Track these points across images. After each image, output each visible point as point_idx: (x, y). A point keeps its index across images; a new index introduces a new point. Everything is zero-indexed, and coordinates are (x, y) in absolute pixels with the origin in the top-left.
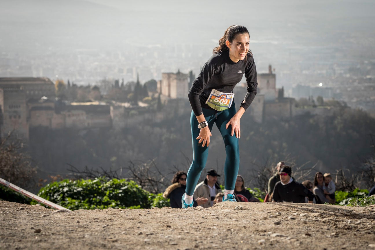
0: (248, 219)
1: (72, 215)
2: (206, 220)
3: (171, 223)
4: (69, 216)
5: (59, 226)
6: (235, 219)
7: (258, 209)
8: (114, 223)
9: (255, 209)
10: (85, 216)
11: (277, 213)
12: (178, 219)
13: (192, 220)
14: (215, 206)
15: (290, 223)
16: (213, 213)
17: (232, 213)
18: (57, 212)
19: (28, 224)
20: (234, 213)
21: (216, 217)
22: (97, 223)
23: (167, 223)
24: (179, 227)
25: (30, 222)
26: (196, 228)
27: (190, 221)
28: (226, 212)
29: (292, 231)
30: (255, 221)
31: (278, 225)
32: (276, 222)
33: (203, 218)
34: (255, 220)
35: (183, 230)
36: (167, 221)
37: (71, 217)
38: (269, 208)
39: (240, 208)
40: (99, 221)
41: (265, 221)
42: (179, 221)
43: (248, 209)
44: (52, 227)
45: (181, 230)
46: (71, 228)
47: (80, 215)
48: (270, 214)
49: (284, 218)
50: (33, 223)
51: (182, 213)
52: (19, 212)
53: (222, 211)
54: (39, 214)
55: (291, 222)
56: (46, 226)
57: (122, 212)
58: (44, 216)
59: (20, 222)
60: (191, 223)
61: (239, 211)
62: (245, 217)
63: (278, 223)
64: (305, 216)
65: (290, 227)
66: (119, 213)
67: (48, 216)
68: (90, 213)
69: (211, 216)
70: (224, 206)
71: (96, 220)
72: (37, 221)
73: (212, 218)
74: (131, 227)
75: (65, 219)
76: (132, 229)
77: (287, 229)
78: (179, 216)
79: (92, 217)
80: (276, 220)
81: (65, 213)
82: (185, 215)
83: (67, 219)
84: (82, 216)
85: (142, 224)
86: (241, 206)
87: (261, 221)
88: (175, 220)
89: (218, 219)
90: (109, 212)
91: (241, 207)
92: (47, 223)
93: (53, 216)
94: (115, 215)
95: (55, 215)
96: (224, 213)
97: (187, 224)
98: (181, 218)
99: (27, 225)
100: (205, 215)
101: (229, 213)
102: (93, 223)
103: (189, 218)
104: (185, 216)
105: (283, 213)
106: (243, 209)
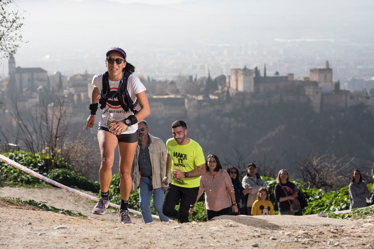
0: (230, 239)
9: (246, 226)
10: (78, 235)
12: (164, 239)
15: (268, 245)
18: (57, 229)
21: (201, 236)
22: (84, 244)
27: (173, 242)
28: (214, 230)
30: (236, 242)
32: (256, 243)
33: (188, 237)
34: (237, 240)
39: (230, 225)
40: (87, 241)
41: (245, 242)
43: (238, 226)
49: (266, 238)
55: (270, 243)
57: (116, 230)
58: (41, 235)
59: (14, 242)
62: (230, 236)
63: (256, 245)
64: (288, 235)
69: (197, 235)
70: (218, 221)
71: (85, 240)
72: (31, 241)
73: (197, 237)
75: (58, 238)
80: (256, 241)
81: (64, 230)
86: (231, 223)
87: (242, 242)
88: (161, 240)
89: (201, 240)
92: (38, 244)
93: (49, 234)
95: (53, 232)
98: (168, 237)
102: (80, 244)
104: (172, 235)
106: (233, 226)
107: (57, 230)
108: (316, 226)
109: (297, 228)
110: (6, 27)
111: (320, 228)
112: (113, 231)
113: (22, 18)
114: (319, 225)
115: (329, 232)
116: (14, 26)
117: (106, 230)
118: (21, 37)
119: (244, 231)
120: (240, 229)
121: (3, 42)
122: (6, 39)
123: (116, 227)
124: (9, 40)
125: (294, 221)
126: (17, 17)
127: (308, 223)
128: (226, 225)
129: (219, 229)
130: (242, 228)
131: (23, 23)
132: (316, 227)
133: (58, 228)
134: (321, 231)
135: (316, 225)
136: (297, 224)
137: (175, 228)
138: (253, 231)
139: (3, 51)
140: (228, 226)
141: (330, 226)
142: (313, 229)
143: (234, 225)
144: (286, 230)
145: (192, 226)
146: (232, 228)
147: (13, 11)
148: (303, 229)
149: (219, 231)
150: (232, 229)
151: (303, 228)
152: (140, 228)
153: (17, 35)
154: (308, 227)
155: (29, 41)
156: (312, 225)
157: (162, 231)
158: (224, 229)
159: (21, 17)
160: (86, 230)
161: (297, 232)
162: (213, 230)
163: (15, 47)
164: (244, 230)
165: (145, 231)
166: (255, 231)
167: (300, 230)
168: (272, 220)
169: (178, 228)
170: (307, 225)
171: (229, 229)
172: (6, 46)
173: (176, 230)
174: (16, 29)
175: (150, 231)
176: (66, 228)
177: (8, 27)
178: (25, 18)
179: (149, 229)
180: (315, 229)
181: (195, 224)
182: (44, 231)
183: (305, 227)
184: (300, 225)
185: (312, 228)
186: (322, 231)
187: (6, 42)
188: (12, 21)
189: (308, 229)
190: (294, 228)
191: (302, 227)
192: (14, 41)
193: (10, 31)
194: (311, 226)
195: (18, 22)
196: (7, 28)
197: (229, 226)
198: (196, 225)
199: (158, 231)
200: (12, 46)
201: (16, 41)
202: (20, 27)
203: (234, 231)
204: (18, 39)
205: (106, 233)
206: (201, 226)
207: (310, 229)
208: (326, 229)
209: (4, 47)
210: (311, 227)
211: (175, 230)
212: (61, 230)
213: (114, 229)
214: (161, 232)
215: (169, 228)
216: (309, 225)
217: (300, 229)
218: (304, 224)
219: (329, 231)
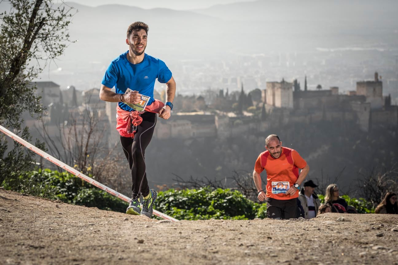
0: (350, 231)
1: (174, 225)
2: (308, 231)
3: (272, 234)
4: (171, 226)
5: (162, 236)
6: (337, 231)
7: (360, 221)
8: (216, 234)
9: (358, 221)
10: (187, 227)
11: (380, 225)
12: (279, 230)
13: (293, 231)
14: (317, 218)
15: (392, 235)
16: (315, 224)
17: (334, 225)
19: (132, 234)
20: (336, 225)
21: (318, 228)
22: (199, 234)
23: (268, 234)
24: (280, 239)
25: (133, 233)
26: (296, 240)
27: (291, 233)
28: (328, 223)
29: (395, 243)
30: (357, 234)
31: (381, 238)
32: (379, 234)
33: (304, 229)
34: (357, 232)
35: (283, 242)
36: (268, 232)
37: (174, 228)
38: (371, 220)
39: (342, 220)
40: (200, 232)
41: (367, 233)
42: (280, 233)
43: (350, 221)
44: (155, 238)
45: (282, 241)
46: (174, 239)
47: (182, 226)
48: (373, 226)
49: (387, 230)
50: (137, 234)
51: (283, 224)
52: (124, 222)
53: (324, 222)
54: (143, 224)
55: (394, 234)
56: (149, 236)
57: (224, 223)
58: (147, 227)
59: (124, 233)
60: (292, 234)
61: (341, 223)
62: (347, 229)
63: (381, 236)
65: (392, 239)
66: (220, 224)
67: (151, 226)
69: (312, 227)
70: (326, 218)
71: (198, 231)
72: (140, 232)
73: (314, 229)
74: (232, 238)
75: (168, 230)
76: (233, 240)
77: (389, 241)
78: (280, 227)
79: (194, 228)
80: (378, 232)
81: (168, 224)
82: (286, 227)
83: (169, 230)
84: (184, 227)
85: (243, 235)
86: (343, 218)
87: (363, 233)
88: (276, 231)
89: (319, 231)
90: (211, 223)
92: (150, 234)
93: (156, 226)
94: (217, 226)
95: (158, 226)
96: (326, 224)
97: (288, 235)
98: (282, 229)
99: (130, 235)
100: (307, 226)
101: (331, 224)
102: (195, 234)
103: (291, 229)
105: (385, 225)
106: (345, 220)
107: (161, 224)
110: (51, 25)
113: (69, 16)
116: (60, 24)
118: (68, 36)
120: (354, 223)
121: (49, 42)
122: (52, 39)
124: (55, 39)
126: (64, 14)
128: (337, 220)
131: (70, 21)
133: (162, 222)
139: (48, 52)
147: (59, 8)
150: (346, 223)
153: (63, 34)
155: (76, 41)
159: (68, 14)
163: (61, 47)
172: (51, 46)
174: (63, 28)
176: (170, 222)
177: (53, 25)
178: (72, 15)
187: (51, 41)
188: (57, 18)
192: (60, 41)
193: (55, 29)
195: (65, 20)
196: (53, 27)
197: (342, 221)
200: (59, 46)
201: (62, 40)
202: (67, 24)
204: (65, 38)
209: (49, 47)
212: (164, 224)
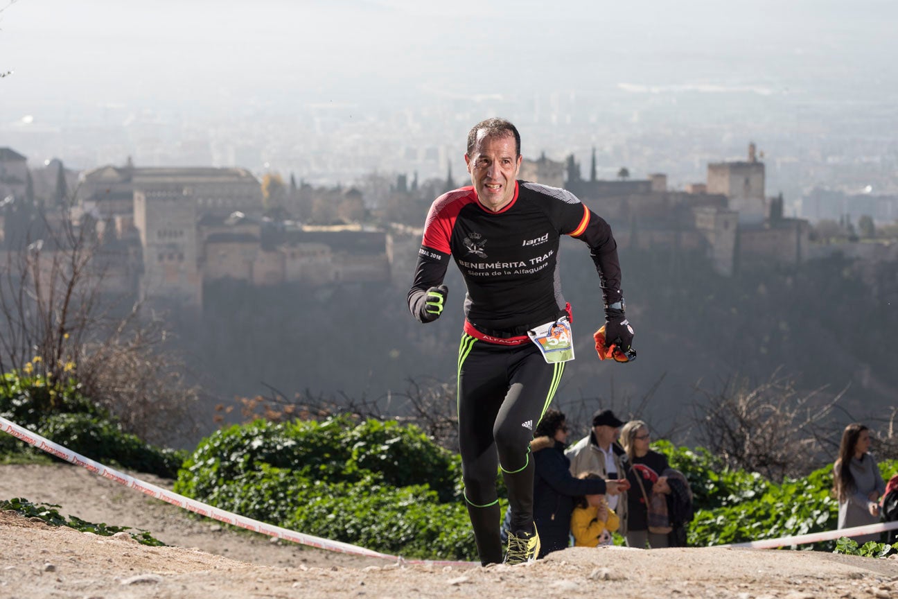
7: (651, 576)
9: (644, 578)
18: (130, 585)
20: (584, 593)
28: (565, 588)
39: (603, 576)
43: (625, 579)
53: (556, 583)
57: (296, 587)
61: (600, 585)
68: (215, 587)
70: (566, 564)
81: (150, 588)
86: (605, 571)
91: (606, 575)
106: (611, 577)
107: (132, 588)
108: (829, 579)
109: (782, 584)
111: (842, 584)
112: (288, 590)
114: (837, 575)
115: (869, 595)
117: (267, 589)
119: (645, 593)
120: (632, 586)
123: (295, 580)
125: (767, 564)
127: (807, 570)
128: (591, 576)
129: (576, 585)
130: (638, 585)
132: (832, 582)
133: (135, 583)
134: (847, 592)
135: (828, 576)
136: (779, 572)
137: (457, 584)
138: (669, 591)
140: (599, 578)
141: (866, 578)
142: (825, 588)
143: (615, 576)
144: (752, 590)
145: (502, 579)
146: (611, 583)
148: (797, 586)
149: (579, 593)
150: (611, 586)
151: (795, 584)
152: (360, 582)
154: (810, 581)
155: (9, 73)
156: (820, 575)
157: (421, 590)
158: (587, 586)
160: (211, 588)
161: (786, 595)
162: (560, 589)
164: (643, 591)
165: (375, 592)
166: (675, 591)
167: (789, 588)
168: (709, 562)
169: (464, 582)
170: (806, 577)
171: (604, 588)
173: (459, 590)
175: (391, 591)
176: (156, 582)
179: (385, 586)
180: (829, 586)
181: (506, 571)
182: (97, 591)
183: (800, 582)
184: (788, 576)
185: (821, 585)
186: (850, 593)
189: (811, 587)
190: (774, 585)
191: (792, 580)
194: (818, 578)
197: (602, 579)
198: (508, 574)
199: (413, 592)
203: (620, 591)
205: (268, 596)
206: (523, 577)
207: (817, 588)
208: (857, 586)
210: (816, 581)
211: (456, 588)
212: (141, 586)
213: (289, 584)
214: (420, 595)
215: (438, 584)
216: (812, 577)
217: (789, 586)
218: (796, 574)
219: (869, 592)
